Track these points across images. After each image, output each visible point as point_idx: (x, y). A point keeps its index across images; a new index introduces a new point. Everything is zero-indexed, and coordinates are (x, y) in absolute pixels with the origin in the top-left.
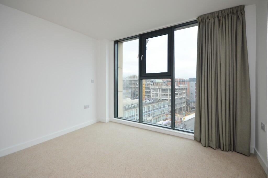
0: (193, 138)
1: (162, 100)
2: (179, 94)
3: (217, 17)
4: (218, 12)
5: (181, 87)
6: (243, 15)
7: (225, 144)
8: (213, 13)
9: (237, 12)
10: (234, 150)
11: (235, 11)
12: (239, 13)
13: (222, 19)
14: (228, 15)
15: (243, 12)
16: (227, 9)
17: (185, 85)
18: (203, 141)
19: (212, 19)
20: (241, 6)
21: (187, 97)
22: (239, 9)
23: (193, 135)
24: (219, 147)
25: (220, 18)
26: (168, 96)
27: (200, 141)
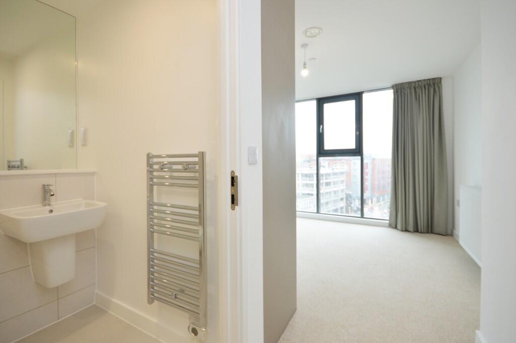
0: (388, 225)
1: (303, 194)
2: (332, 183)
3: (413, 88)
4: (415, 82)
5: (336, 171)
6: (440, 89)
7: (422, 226)
8: (410, 83)
9: (434, 84)
10: (432, 232)
11: (431, 83)
12: (436, 86)
13: (418, 90)
14: (425, 87)
15: (440, 86)
16: (424, 80)
17: (343, 166)
18: (399, 226)
19: (409, 90)
20: (438, 78)
21: (347, 189)
22: (436, 81)
23: (388, 222)
24: (416, 230)
25: (417, 89)
26: (313, 187)
27: (396, 228)
